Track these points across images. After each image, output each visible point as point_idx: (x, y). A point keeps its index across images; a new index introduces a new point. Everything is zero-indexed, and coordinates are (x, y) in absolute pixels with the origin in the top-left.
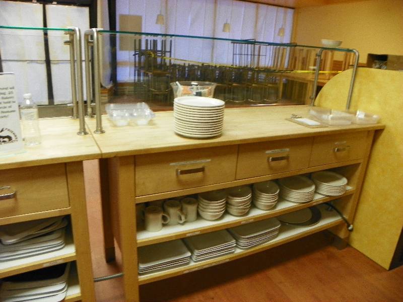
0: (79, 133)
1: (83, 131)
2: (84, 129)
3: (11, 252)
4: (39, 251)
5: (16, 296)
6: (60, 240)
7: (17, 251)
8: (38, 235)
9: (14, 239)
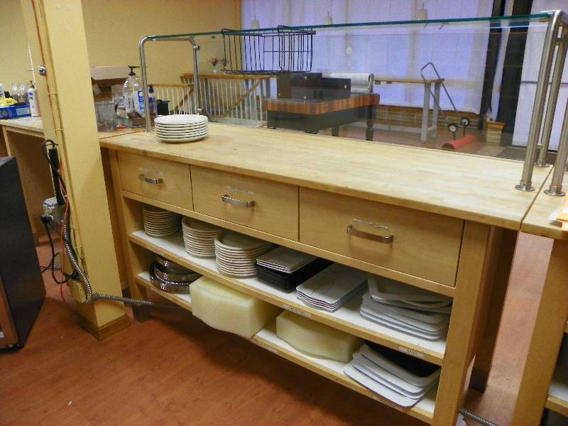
0: (518, 187)
1: (527, 184)
2: (529, 182)
3: (374, 311)
4: (405, 327)
5: (366, 366)
6: (434, 328)
7: (381, 313)
8: (410, 307)
9: (381, 296)
